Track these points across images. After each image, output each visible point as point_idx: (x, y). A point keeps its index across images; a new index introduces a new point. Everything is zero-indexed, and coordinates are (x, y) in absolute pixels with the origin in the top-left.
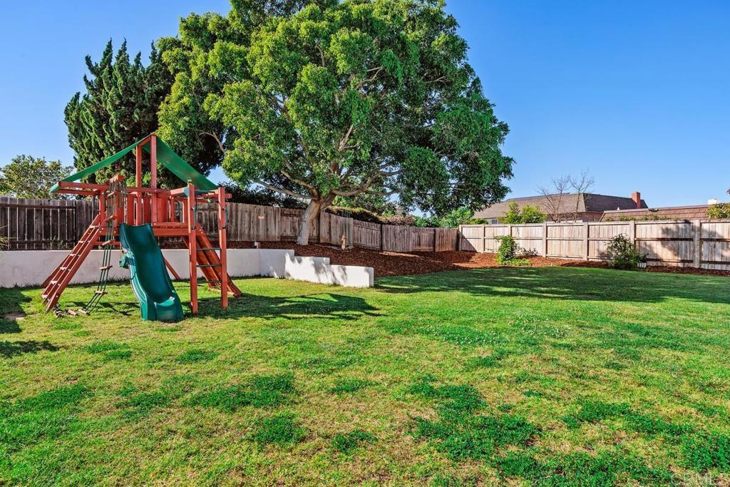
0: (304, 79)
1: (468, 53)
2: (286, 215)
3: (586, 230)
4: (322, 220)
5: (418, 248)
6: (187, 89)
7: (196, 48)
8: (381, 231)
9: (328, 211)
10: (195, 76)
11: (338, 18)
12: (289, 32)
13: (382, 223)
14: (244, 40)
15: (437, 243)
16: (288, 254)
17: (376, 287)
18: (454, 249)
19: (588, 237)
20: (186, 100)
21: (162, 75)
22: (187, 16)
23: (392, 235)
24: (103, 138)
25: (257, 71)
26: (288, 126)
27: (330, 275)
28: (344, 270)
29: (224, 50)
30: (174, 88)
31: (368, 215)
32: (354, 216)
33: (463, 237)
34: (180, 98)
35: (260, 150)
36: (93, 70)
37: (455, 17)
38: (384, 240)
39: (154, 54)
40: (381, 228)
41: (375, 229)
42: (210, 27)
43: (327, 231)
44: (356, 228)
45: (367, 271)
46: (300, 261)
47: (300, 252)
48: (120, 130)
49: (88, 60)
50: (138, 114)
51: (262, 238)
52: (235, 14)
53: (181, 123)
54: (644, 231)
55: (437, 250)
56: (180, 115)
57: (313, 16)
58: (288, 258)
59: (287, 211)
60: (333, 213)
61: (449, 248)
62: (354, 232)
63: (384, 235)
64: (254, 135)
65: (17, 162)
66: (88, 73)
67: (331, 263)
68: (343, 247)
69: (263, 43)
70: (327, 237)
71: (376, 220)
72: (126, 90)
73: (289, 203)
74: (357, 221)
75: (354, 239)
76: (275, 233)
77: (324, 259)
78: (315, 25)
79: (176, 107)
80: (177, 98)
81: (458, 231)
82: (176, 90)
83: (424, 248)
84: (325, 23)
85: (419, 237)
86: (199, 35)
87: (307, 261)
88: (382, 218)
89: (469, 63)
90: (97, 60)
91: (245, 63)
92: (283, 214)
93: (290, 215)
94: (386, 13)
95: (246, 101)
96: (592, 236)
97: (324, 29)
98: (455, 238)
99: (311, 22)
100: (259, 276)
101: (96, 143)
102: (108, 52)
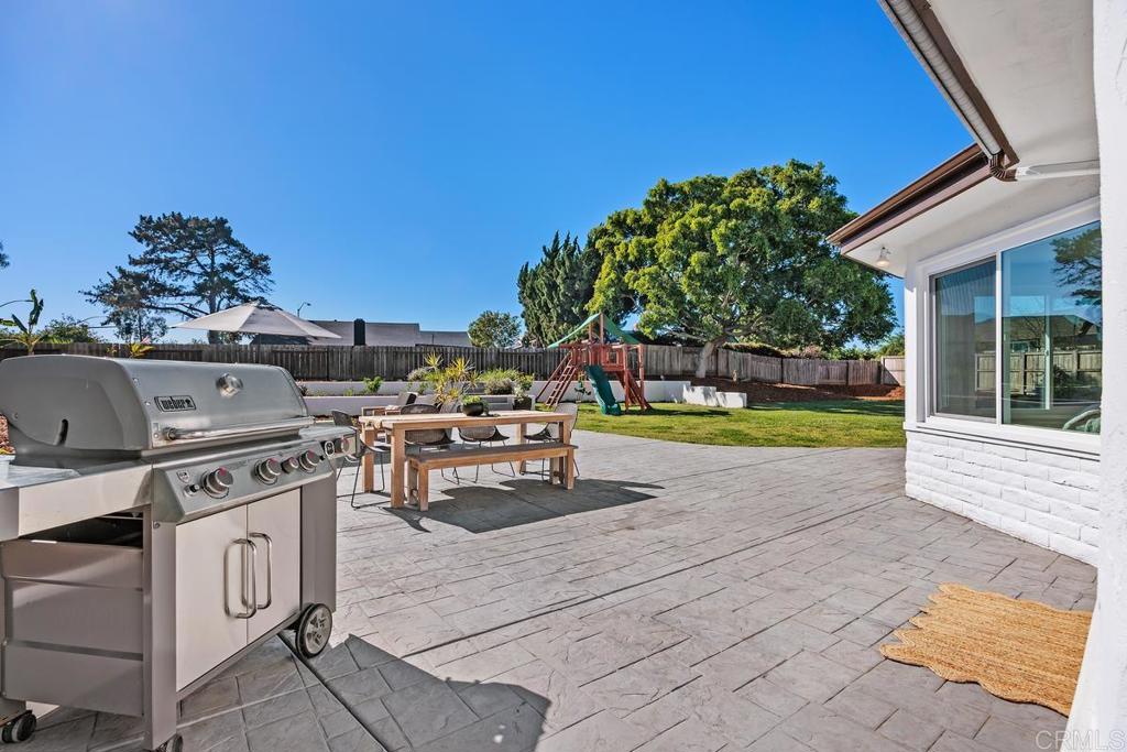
0: (693, 264)
2: (688, 353)
3: (1022, 361)
4: (720, 355)
5: (826, 381)
6: (613, 268)
7: (618, 236)
8: (782, 365)
9: (727, 348)
10: (618, 258)
11: (719, 212)
12: (685, 226)
13: (783, 357)
14: (651, 231)
15: (851, 376)
16: (685, 384)
17: (748, 408)
18: (875, 382)
19: (1025, 367)
21: (595, 257)
23: (795, 369)
24: (552, 299)
25: (661, 260)
26: (682, 295)
27: (714, 400)
28: (725, 395)
29: (639, 242)
30: (603, 267)
31: (769, 350)
32: (754, 351)
33: (885, 370)
34: (609, 274)
35: (663, 311)
36: (547, 254)
38: (785, 372)
39: (590, 242)
40: (782, 362)
41: (775, 362)
42: (628, 221)
43: (724, 365)
44: (754, 363)
45: (742, 396)
46: (693, 390)
47: (696, 382)
48: (564, 295)
49: (544, 248)
51: (667, 373)
53: (610, 293)
54: (1089, 361)
55: (850, 383)
56: (609, 286)
57: (702, 213)
58: (685, 388)
59: (688, 349)
60: (732, 349)
61: (867, 381)
62: (752, 367)
63: (785, 368)
64: (659, 300)
65: (484, 316)
66: (544, 257)
67: (718, 390)
68: (735, 380)
69: (665, 236)
70: (725, 370)
71: (777, 355)
72: (571, 268)
73: (689, 342)
74: (755, 356)
75: (752, 373)
76: (678, 367)
77: (714, 388)
79: (606, 282)
80: (606, 274)
81: (879, 362)
82: (605, 268)
83: (834, 381)
84: (710, 217)
85: (828, 370)
86: (621, 227)
87: (699, 390)
88: (784, 352)
90: (550, 247)
91: (653, 252)
92: (684, 352)
93: (691, 352)
95: (654, 278)
96: (1029, 367)
98: (875, 371)
99: (699, 219)
100: (664, 402)
101: (546, 303)
102: (556, 241)
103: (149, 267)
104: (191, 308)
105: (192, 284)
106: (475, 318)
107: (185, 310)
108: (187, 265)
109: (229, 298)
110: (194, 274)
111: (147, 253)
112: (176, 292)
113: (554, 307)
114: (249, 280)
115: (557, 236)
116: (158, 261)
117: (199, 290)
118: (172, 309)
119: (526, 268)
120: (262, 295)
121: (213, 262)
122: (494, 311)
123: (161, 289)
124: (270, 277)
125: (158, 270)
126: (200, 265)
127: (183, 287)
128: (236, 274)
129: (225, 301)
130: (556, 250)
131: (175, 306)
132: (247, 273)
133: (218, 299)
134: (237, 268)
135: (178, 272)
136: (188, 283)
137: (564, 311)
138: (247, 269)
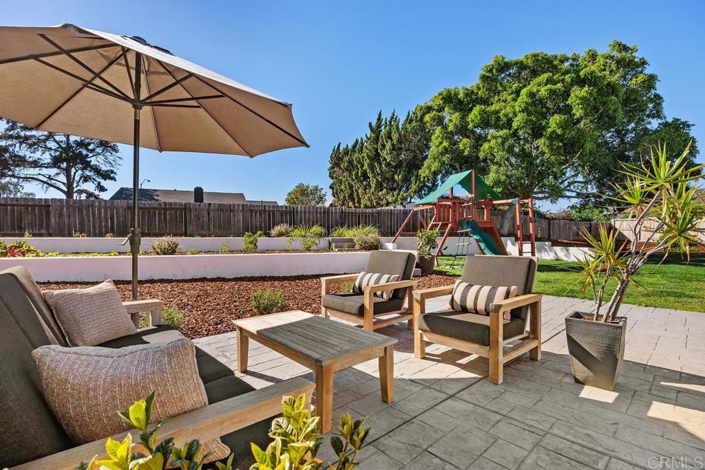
1: (658, 85)
5: (576, 238)
8: (549, 225)
10: (451, 129)
12: (532, 95)
13: (548, 219)
16: (510, 240)
20: (445, 144)
22: (442, 89)
23: (557, 228)
28: (567, 250)
30: (434, 137)
34: (441, 143)
36: (372, 130)
37: (646, 59)
38: (551, 232)
40: (549, 222)
49: (370, 124)
50: (404, 154)
52: (481, 86)
57: (549, 81)
63: (551, 228)
71: (544, 217)
77: (547, 243)
78: (554, 87)
80: (438, 143)
81: (610, 224)
85: (577, 229)
89: (658, 92)
90: (374, 124)
94: (604, 70)
97: (560, 90)
102: (379, 119)
103: (10, 142)
104: (50, 178)
105: (50, 157)
106: (292, 188)
107: (45, 179)
108: (45, 141)
109: (82, 169)
110: (51, 149)
111: (7, 130)
112: (35, 164)
113: (374, 177)
114: (101, 156)
115: (380, 114)
116: (18, 137)
117: (56, 162)
118: (33, 178)
119: (338, 148)
120: (111, 168)
121: (68, 139)
122: (306, 184)
123: (22, 161)
124: (118, 154)
125: (18, 145)
126: (55, 141)
127: (41, 159)
128: (88, 150)
129: (80, 172)
130: (379, 126)
131: (35, 177)
132: (99, 150)
133: (73, 170)
134: (89, 144)
135: (36, 146)
136: (47, 158)
137: (384, 179)
138: (98, 147)
